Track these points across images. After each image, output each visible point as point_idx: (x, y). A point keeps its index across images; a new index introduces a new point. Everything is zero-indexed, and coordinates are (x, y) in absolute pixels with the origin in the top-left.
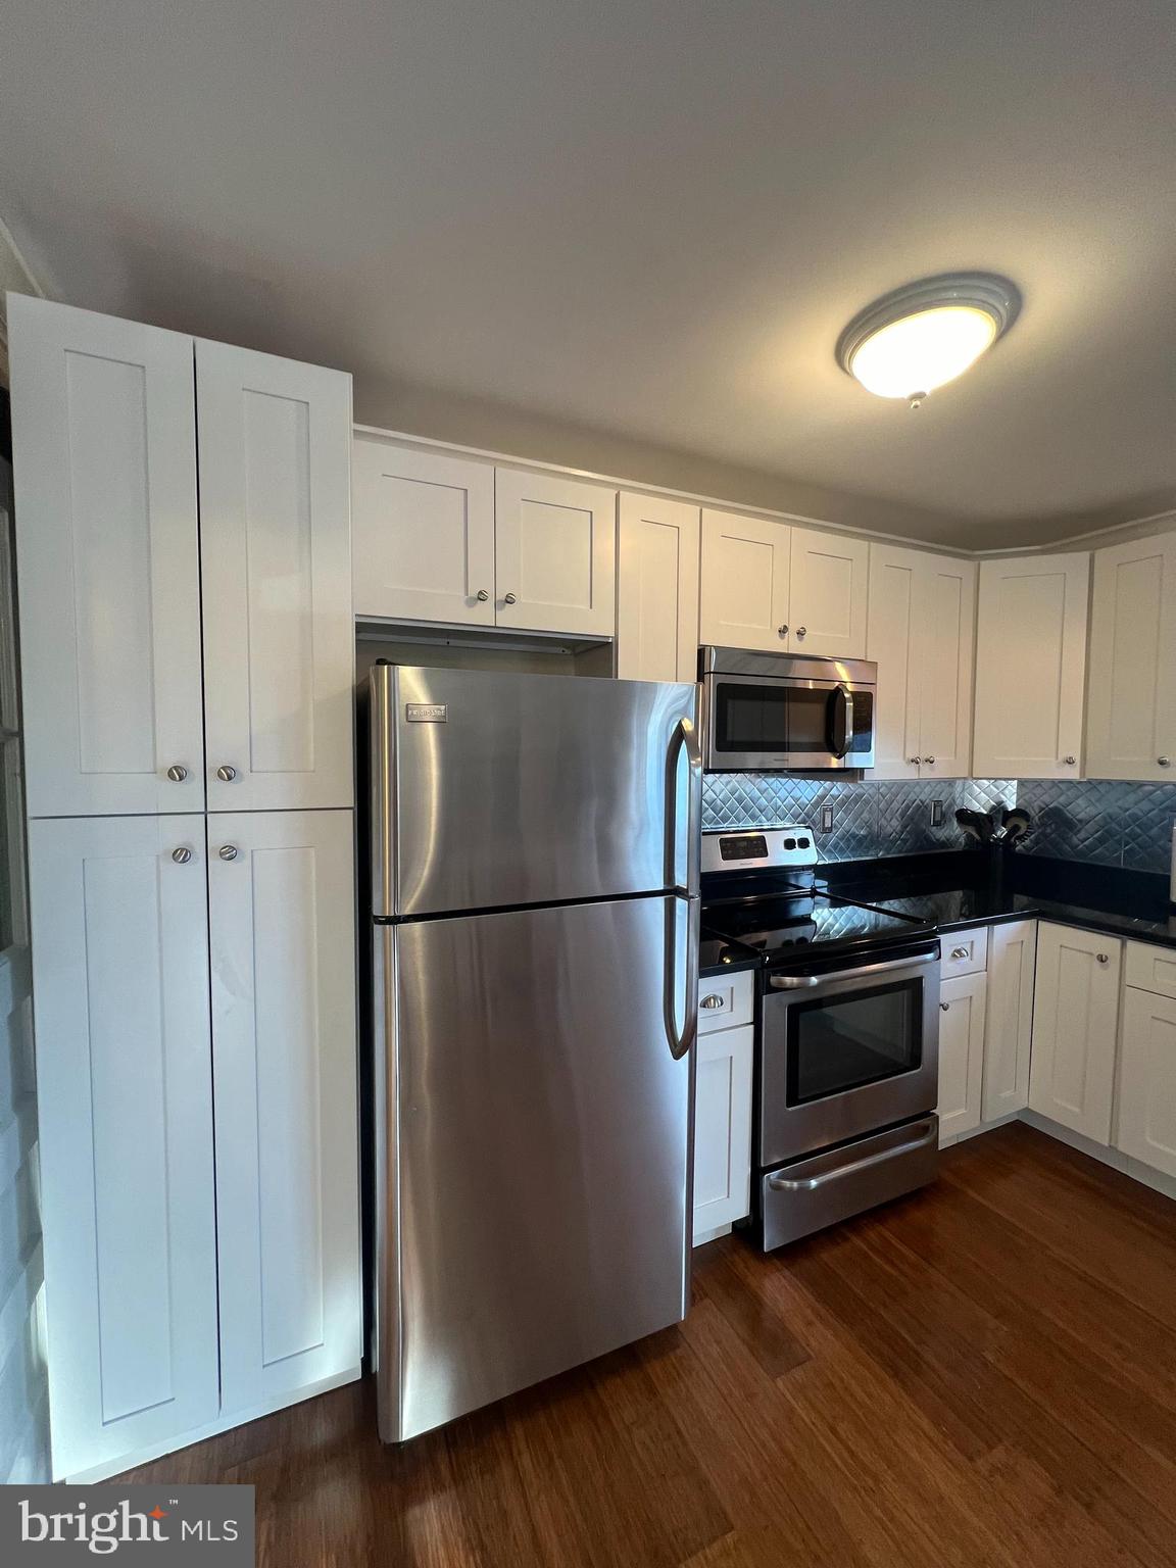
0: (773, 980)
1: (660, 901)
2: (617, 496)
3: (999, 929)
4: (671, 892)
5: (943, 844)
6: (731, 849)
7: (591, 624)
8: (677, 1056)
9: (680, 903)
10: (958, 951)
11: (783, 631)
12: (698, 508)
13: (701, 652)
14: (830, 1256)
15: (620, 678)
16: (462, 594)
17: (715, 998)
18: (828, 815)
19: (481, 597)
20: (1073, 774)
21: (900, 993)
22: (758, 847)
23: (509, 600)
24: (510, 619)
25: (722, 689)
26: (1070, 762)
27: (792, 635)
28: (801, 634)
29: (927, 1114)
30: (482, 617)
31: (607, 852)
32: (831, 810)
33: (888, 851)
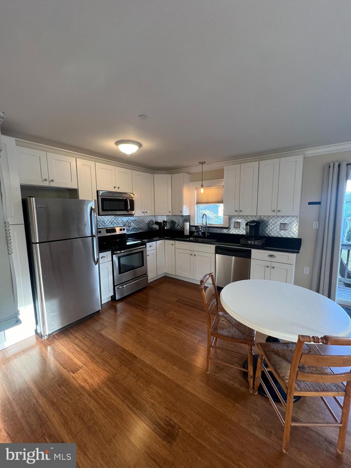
0: (115, 252)
1: (91, 238)
2: (76, 159)
3: (158, 242)
4: (92, 236)
5: (154, 229)
6: (108, 231)
7: (72, 185)
8: (96, 264)
9: (95, 238)
10: (150, 246)
11: (115, 187)
12: (94, 162)
13: (97, 192)
14: (129, 299)
15: (80, 199)
16: (41, 179)
17: (104, 256)
18: (129, 224)
19: (46, 180)
20: (170, 214)
21: (139, 253)
22: (114, 230)
23: (52, 181)
24: (53, 185)
25: (103, 200)
26: (170, 212)
27: (117, 188)
28: (119, 188)
29: (146, 274)
30: (46, 184)
31: (79, 230)
32: (130, 223)
33: (142, 230)
